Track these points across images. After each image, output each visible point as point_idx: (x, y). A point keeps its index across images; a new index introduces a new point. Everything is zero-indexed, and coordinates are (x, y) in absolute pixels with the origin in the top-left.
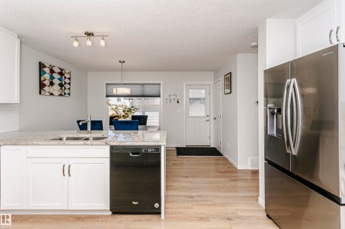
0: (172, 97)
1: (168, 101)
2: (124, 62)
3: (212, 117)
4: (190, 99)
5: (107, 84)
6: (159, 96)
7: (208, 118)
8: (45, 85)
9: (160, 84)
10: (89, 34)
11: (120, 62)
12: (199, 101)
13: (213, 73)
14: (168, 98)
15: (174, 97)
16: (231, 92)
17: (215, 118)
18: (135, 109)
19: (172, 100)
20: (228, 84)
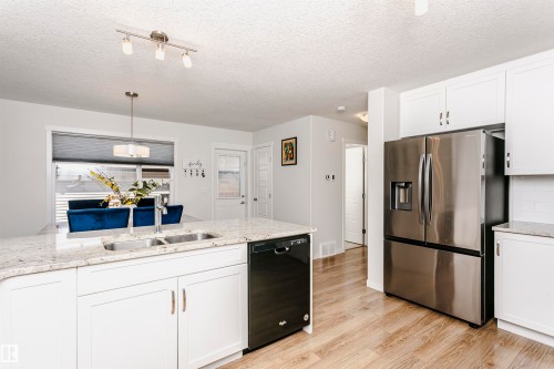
0: (194, 167)
1: (188, 172)
2: (135, 95)
3: (250, 199)
4: (220, 172)
6: (173, 165)
7: (243, 200)
11: (128, 94)
13: (252, 134)
14: (188, 168)
15: (197, 167)
16: (296, 163)
17: (255, 200)
18: (154, 185)
19: (194, 173)
20: (290, 152)
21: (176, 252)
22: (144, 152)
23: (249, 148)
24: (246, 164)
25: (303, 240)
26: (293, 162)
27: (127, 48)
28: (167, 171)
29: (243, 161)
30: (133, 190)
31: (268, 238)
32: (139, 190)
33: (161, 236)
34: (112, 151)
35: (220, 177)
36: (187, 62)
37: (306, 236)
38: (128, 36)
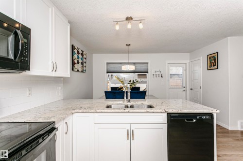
1: (155, 75)
2: (130, 45)
3: (188, 88)
4: (171, 75)
5: (107, 64)
6: (148, 72)
7: (185, 89)
8: (75, 63)
9: (147, 63)
10: (129, 19)
11: (127, 45)
12: (177, 76)
13: (189, 54)
14: (154, 73)
15: (159, 73)
16: (217, 68)
17: (191, 89)
18: (137, 81)
19: (158, 76)
20: (213, 62)
21: (129, 112)
22: (132, 68)
23: (187, 62)
24: (186, 70)
25: (207, 117)
26: (216, 67)
27: (117, 27)
28: (146, 75)
29: (185, 68)
30: (129, 83)
31: (179, 112)
32: (131, 84)
33: (129, 104)
34: (121, 68)
35: (171, 77)
36: (141, 26)
37: (211, 115)
38: (117, 22)
